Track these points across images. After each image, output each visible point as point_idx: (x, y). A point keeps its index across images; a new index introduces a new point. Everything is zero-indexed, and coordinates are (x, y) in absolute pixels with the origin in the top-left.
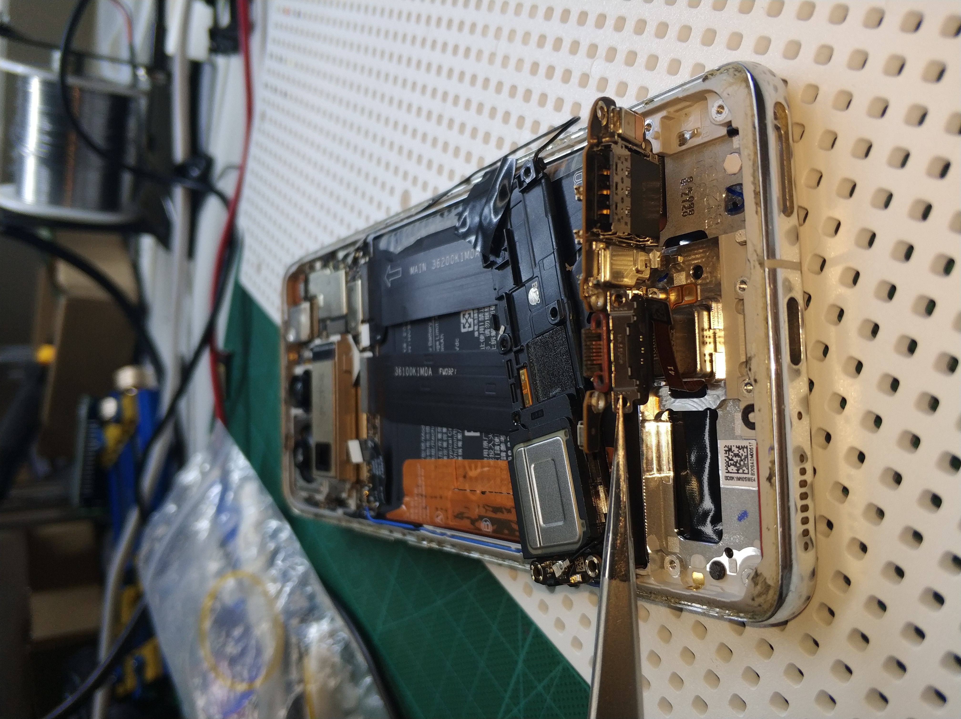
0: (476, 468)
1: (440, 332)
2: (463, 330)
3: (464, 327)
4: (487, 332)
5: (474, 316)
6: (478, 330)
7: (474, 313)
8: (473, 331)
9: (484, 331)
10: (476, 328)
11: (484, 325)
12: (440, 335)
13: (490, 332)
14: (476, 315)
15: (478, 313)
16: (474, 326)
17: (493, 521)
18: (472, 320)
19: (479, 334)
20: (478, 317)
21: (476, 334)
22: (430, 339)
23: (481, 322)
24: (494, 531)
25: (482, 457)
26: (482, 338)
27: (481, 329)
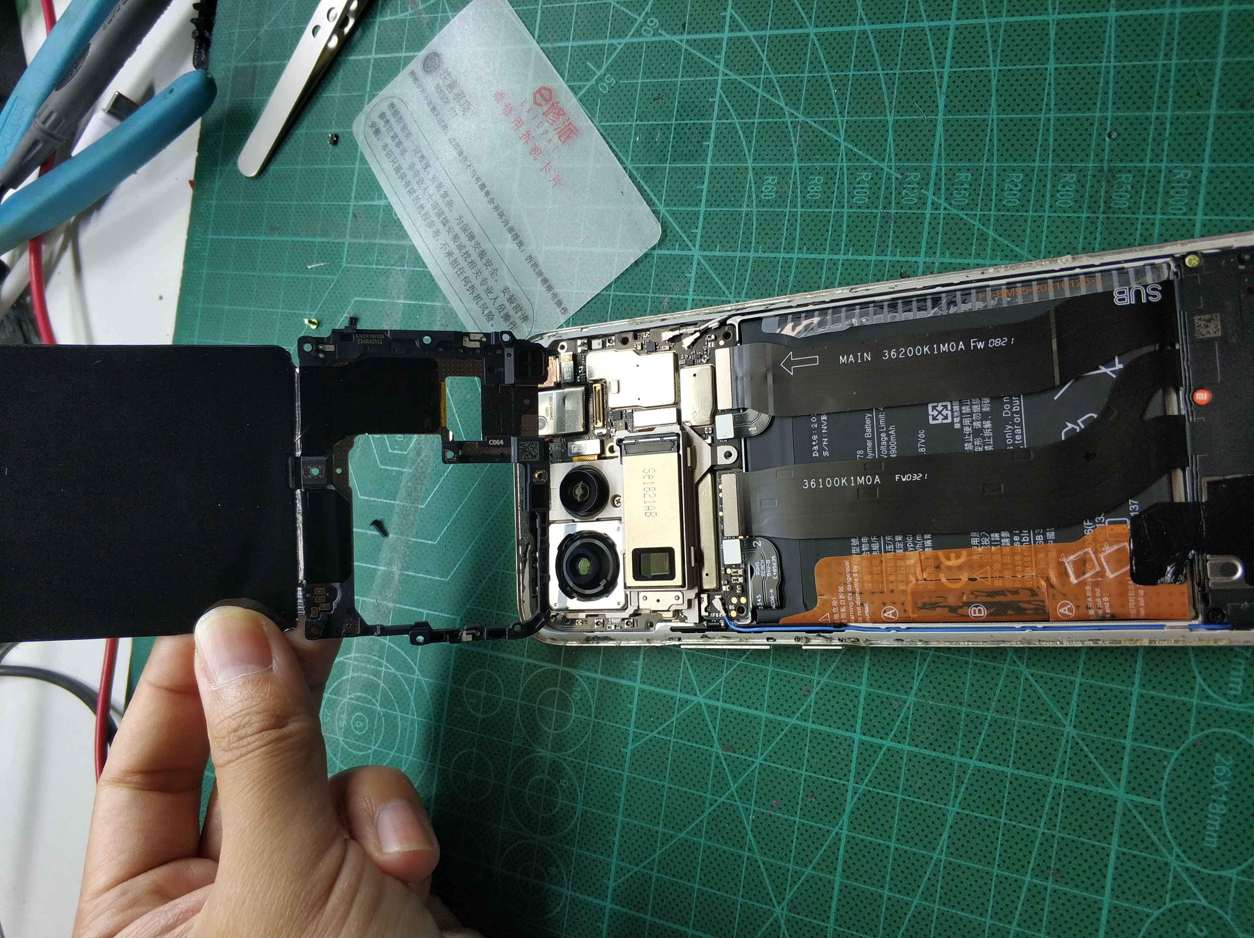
0: (958, 557)
1: (888, 424)
2: (932, 422)
3: (934, 418)
4: (977, 424)
5: (952, 409)
6: (961, 422)
7: (952, 406)
8: (952, 423)
9: (972, 423)
10: (957, 420)
11: (972, 417)
12: (888, 427)
13: (982, 425)
14: (956, 408)
15: (961, 405)
16: (953, 417)
17: (987, 605)
18: (949, 413)
19: (962, 426)
20: (961, 410)
21: (957, 426)
22: (869, 430)
23: (967, 414)
24: (988, 615)
25: (970, 546)
26: (967, 430)
27: (967, 422)
